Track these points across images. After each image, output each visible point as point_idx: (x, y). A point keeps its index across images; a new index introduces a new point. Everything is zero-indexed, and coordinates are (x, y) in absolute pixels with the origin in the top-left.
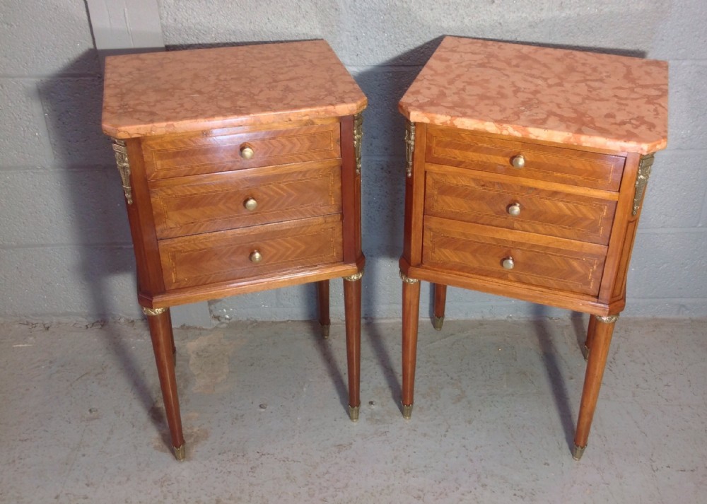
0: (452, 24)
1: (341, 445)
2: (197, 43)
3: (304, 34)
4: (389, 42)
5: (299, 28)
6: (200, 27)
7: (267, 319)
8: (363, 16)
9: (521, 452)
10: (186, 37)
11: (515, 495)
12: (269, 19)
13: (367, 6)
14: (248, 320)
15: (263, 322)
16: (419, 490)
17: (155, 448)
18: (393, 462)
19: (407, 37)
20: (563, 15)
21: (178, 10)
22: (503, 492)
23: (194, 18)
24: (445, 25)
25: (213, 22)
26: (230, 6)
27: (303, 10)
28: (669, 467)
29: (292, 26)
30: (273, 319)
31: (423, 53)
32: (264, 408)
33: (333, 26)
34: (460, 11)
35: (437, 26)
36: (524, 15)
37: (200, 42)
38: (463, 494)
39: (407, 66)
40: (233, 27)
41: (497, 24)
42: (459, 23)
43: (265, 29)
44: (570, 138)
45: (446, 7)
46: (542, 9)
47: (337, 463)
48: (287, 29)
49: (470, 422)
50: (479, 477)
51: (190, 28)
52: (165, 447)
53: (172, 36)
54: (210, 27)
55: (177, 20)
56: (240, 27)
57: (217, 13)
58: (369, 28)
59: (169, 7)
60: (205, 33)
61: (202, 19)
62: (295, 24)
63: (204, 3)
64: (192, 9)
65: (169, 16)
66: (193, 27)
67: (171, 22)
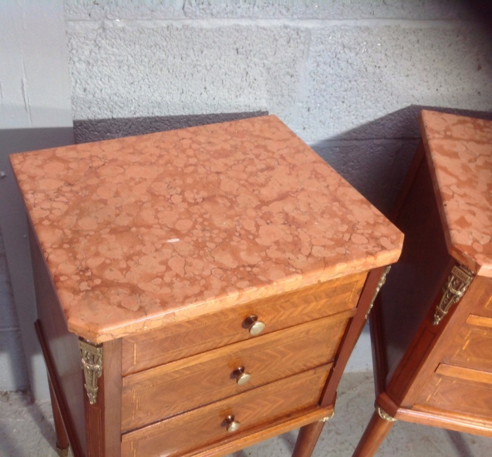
2: (110, 117)
3: (246, 106)
4: (347, 113)
5: (241, 99)
6: (116, 98)
8: (324, 84)
10: (96, 109)
12: (205, 88)
13: (332, 72)
19: (370, 108)
21: (91, 77)
23: (111, 87)
25: (135, 92)
26: (159, 73)
29: (233, 96)
31: (383, 125)
33: (283, 96)
37: (115, 116)
39: (362, 140)
40: (159, 98)
43: (198, 101)
48: (226, 100)
51: (103, 100)
53: (79, 109)
54: (130, 98)
55: (88, 89)
56: (168, 98)
57: (142, 82)
58: (327, 97)
59: (79, 73)
60: (122, 105)
61: (121, 88)
62: (238, 93)
63: (126, 68)
64: (110, 77)
65: (78, 85)
66: (107, 98)
67: (80, 92)
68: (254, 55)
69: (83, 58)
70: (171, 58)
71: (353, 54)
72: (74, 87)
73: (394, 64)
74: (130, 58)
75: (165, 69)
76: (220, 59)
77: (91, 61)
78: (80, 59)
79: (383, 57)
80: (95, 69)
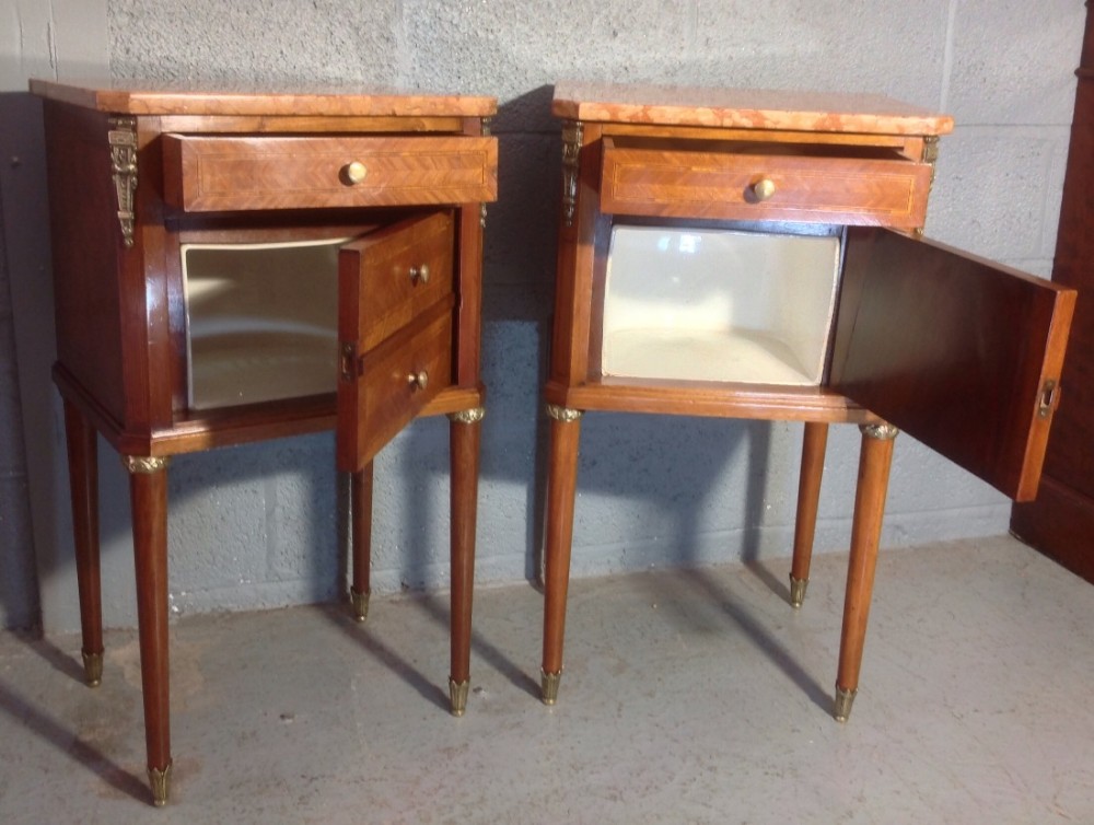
0: (559, 66)
1: (449, 749)
5: (329, 68)
6: (168, 64)
7: (249, 608)
8: (429, 51)
9: (748, 721)
11: (767, 773)
12: (282, 52)
13: (435, 36)
14: (213, 610)
15: (242, 613)
16: (609, 788)
17: (101, 795)
18: (548, 759)
20: (711, 57)
21: (135, 34)
22: (747, 773)
23: (160, 48)
24: (548, 68)
25: (192, 54)
26: (220, 30)
27: (337, 40)
28: (976, 711)
29: (318, 65)
30: (260, 607)
31: (517, 111)
32: (289, 717)
34: (570, 46)
35: (537, 69)
36: (658, 56)
38: (684, 784)
40: (224, 64)
41: (621, 69)
42: (568, 67)
43: (274, 69)
44: (824, 120)
45: (550, 40)
46: (682, 48)
47: (452, 773)
48: (309, 69)
49: (651, 695)
50: (698, 759)
51: (151, 65)
52: (120, 793)
53: (119, 76)
54: (185, 62)
55: (132, 50)
56: (234, 65)
57: (199, 41)
58: (437, 70)
59: (120, 29)
60: (176, 74)
61: (173, 50)
62: (324, 61)
63: (178, 22)
64: (159, 34)
65: (118, 44)
66: (157, 63)
67: (122, 56)
68: (336, 9)
69: (125, 9)
70: (234, 11)
71: (456, 14)
72: (114, 48)
73: (508, 27)
74: (184, 10)
75: (228, 25)
76: (295, 14)
77: (136, 14)
78: (121, 10)
79: (492, 17)
80: (140, 24)
